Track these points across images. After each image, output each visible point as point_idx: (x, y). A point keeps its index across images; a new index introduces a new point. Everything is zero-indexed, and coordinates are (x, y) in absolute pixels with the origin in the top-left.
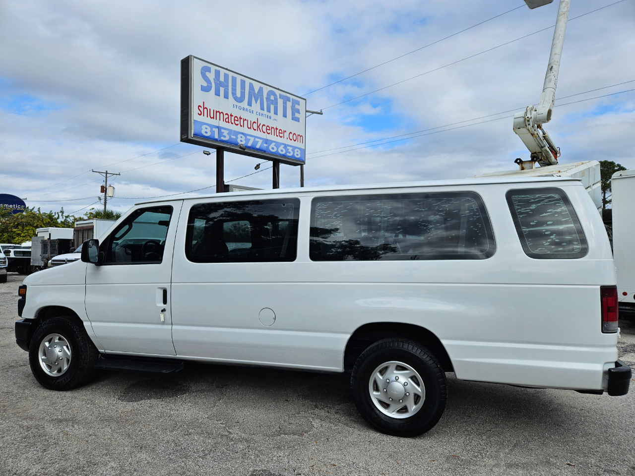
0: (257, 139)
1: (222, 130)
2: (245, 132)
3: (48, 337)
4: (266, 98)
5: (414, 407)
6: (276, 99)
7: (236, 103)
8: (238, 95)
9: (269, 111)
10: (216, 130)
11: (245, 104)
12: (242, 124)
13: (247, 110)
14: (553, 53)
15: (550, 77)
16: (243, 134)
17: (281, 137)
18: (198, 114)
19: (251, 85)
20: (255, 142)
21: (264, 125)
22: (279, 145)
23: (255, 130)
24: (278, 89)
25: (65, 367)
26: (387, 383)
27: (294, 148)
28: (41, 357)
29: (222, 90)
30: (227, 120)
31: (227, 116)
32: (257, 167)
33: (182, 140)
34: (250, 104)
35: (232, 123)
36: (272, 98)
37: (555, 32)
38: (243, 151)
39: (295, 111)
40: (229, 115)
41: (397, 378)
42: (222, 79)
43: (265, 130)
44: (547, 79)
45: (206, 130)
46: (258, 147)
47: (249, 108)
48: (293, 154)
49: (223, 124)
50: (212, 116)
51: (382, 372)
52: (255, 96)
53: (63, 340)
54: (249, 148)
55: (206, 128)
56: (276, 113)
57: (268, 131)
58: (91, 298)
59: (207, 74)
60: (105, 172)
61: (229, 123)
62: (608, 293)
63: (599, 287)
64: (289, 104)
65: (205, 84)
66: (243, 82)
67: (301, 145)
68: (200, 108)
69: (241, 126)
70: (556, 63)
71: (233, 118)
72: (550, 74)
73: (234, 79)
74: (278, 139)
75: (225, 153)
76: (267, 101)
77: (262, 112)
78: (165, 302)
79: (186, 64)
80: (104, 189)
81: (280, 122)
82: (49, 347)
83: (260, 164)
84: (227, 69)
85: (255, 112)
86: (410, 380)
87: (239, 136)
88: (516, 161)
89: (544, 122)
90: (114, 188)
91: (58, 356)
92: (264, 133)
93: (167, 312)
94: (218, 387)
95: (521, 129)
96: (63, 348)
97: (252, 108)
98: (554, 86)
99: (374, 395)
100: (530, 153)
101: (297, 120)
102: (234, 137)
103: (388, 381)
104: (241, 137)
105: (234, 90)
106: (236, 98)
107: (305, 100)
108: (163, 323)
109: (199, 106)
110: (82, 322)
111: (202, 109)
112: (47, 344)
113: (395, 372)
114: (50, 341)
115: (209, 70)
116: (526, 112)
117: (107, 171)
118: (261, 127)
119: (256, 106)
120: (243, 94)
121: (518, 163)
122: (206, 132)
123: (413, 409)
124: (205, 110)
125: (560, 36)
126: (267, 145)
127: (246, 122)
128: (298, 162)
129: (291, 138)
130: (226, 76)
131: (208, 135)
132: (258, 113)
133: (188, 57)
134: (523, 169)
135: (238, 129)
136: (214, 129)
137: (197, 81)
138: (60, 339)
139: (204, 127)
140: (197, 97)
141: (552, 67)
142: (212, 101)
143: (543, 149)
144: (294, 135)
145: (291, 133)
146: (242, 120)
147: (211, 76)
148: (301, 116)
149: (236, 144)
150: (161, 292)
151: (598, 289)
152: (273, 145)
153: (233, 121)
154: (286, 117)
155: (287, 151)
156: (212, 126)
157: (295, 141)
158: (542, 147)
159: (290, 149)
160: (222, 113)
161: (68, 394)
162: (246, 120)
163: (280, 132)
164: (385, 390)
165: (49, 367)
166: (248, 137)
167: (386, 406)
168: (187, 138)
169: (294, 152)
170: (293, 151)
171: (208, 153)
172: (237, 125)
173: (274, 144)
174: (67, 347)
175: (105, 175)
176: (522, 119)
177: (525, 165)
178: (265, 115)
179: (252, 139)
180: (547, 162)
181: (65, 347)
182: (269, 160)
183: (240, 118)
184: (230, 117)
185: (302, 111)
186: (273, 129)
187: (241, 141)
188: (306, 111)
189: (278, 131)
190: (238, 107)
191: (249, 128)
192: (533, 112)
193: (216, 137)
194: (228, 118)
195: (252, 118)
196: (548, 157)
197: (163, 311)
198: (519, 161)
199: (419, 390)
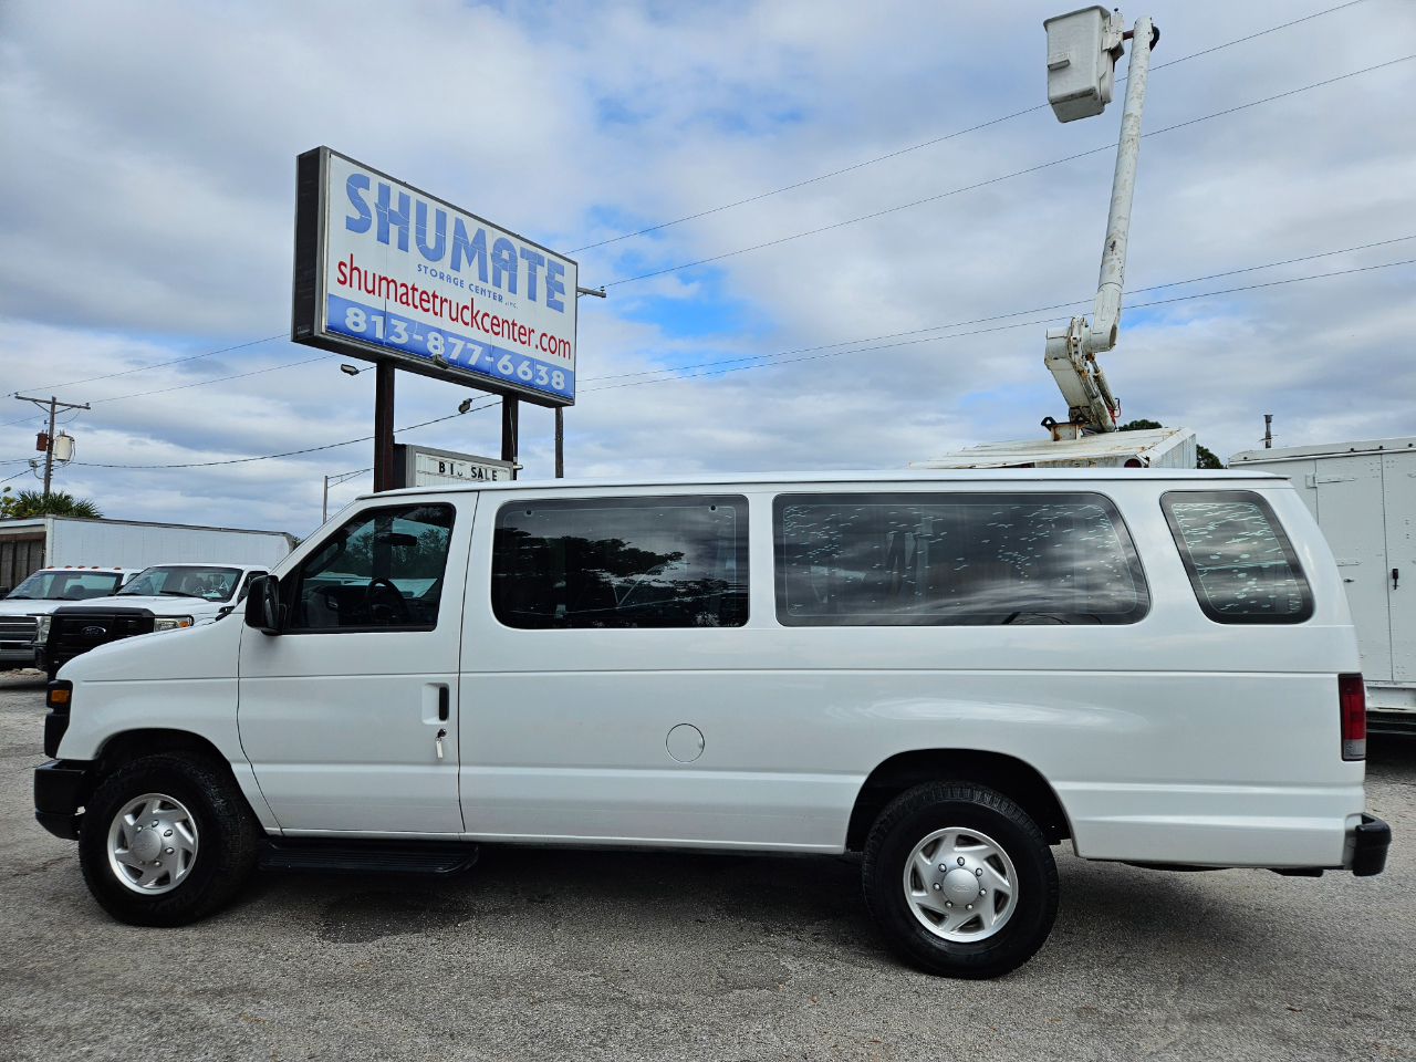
0: (470, 346)
1: (394, 322)
2: (443, 328)
3: (133, 803)
4: (492, 256)
5: (995, 918)
6: (513, 258)
7: (425, 262)
8: (431, 243)
9: (497, 283)
10: (379, 320)
11: (444, 265)
12: (438, 309)
13: (449, 278)
14: (1115, 216)
15: (1112, 263)
16: (439, 331)
17: (524, 343)
18: (339, 281)
19: (459, 223)
20: (467, 352)
21: (486, 315)
22: (517, 360)
23: (467, 324)
24: (518, 237)
25: (180, 872)
26: (943, 872)
27: (552, 368)
28: (113, 852)
29: (394, 230)
30: (404, 298)
31: (403, 290)
32: (464, 407)
33: (296, 339)
34: (456, 266)
35: (416, 307)
36: (505, 255)
37: (1116, 175)
38: (442, 370)
39: (554, 287)
40: (410, 287)
41: (962, 861)
42: (394, 206)
43: (488, 327)
44: (1107, 267)
45: (356, 319)
46: (472, 362)
47: (454, 274)
48: (550, 383)
49: (395, 307)
50: (370, 288)
51: (931, 850)
52: (467, 248)
53: (174, 807)
54: (453, 363)
55: (356, 315)
56: (513, 289)
57: (496, 329)
58: (253, 709)
59: (361, 191)
60: (51, 400)
61: (408, 305)
62: (1350, 686)
63: (1336, 676)
64: (542, 272)
65: (356, 215)
66: (441, 217)
67: (566, 364)
68: (343, 267)
69: (436, 314)
70: (1121, 236)
71: (417, 294)
72: (1110, 257)
73: (422, 209)
74: (517, 348)
75: (398, 373)
76: (493, 261)
77: (482, 285)
78: (444, 715)
79: (310, 167)
80: (45, 442)
81: (520, 309)
82: (136, 825)
83: (471, 400)
84: (404, 184)
85: (466, 285)
86: (985, 863)
87: (432, 335)
88: (1044, 423)
89: (1103, 349)
90: (72, 440)
91: (163, 846)
92: (488, 331)
93: (450, 738)
94: (531, 900)
95: (1060, 360)
96: (175, 827)
97: (460, 276)
98: (1119, 281)
99: (915, 898)
100: (1068, 407)
101: (559, 307)
102: (420, 338)
103: (943, 867)
104: (436, 339)
105: (421, 232)
106: (424, 251)
107: (576, 264)
108: (438, 762)
109: (342, 264)
110: (227, 765)
111: (347, 271)
112: (129, 819)
113: (956, 849)
114: (136, 813)
115: (365, 184)
116: (1071, 328)
117: (54, 399)
118: (479, 318)
119: (469, 272)
120: (440, 241)
121: (1049, 427)
122: (356, 324)
123: (993, 923)
124: (355, 272)
125: (1127, 184)
126: (492, 359)
127: (446, 305)
128: (557, 401)
129: (545, 346)
130: (404, 200)
131: (361, 329)
132: (473, 288)
133: (317, 152)
134: (1056, 438)
135: (428, 319)
136: (374, 318)
137: (337, 206)
138: (164, 805)
139: (350, 311)
140: (337, 243)
141: (1114, 243)
142: (373, 255)
143: (1095, 401)
144: (552, 340)
145: (544, 335)
146: (438, 301)
147: (370, 197)
148: (567, 299)
149: (427, 355)
150: (436, 693)
151: (1334, 679)
152: (505, 360)
153: (417, 303)
154: (534, 300)
155: (536, 375)
156: (369, 311)
157: (553, 353)
158: (1094, 397)
159: (543, 370)
160: (393, 281)
161: (190, 934)
162: (446, 300)
163: (522, 331)
164: (937, 886)
165: (135, 873)
166: (451, 340)
167: (938, 918)
168: (311, 333)
169: (551, 378)
170: (549, 374)
171: (353, 370)
172: (427, 310)
173: (507, 357)
174: (186, 823)
175: (49, 407)
176: (1064, 342)
177: (1061, 432)
178: (490, 292)
179: (460, 345)
180: (1095, 425)
181: (179, 826)
182: (494, 393)
183: (435, 296)
184: (410, 292)
185: (570, 290)
186: (506, 324)
187: (435, 347)
188: (578, 290)
189: (516, 329)
190: (428, 271)
191: (453, 320)
192: (1084, 329)
193: (379, 335)
194: (407, 294)
195: (460, 297)
196: (1099, 417)
197: (441, 733)
198: (1050, 424)
199: (1006, 884)
